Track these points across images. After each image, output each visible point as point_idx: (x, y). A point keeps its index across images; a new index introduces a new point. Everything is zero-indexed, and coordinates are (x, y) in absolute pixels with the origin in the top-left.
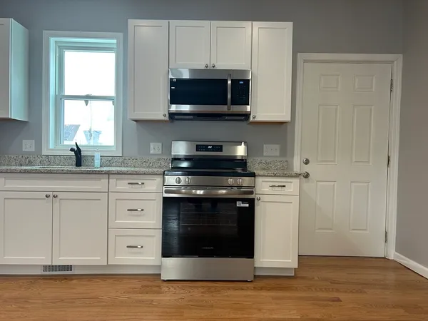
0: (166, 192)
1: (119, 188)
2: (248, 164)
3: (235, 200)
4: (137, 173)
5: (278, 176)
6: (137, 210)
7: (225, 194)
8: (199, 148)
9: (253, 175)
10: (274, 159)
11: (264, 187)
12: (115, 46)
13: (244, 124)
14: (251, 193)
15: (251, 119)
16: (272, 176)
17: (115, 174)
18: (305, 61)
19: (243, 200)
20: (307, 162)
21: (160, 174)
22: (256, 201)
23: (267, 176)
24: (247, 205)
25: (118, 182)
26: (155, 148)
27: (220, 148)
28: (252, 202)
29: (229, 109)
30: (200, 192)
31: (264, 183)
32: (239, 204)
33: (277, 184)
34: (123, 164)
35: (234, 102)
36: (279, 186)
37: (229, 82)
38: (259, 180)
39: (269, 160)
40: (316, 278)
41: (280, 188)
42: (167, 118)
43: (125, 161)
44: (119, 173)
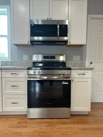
0: (29, 78)
1: (7, 76)
2: (66, 64)
3: (62, 81)
4: (15, 69)
5: (82, 69)
6: (16, 86)
7: (57, 78)
8: (45, 57)
9: (70, 69)
10: (78, 62)
11: (75, 75)
12: (6, 12)
13: (64, 46)
14: (69, 77)
15: (68, 43)
16: (79, 69)
17: (4, 69)
18: (91, 19)
19: (66, 81)
20: (91, 63)
21: (26, 69)
22: (71, 81)
23: (77, 69)
24: (67, 83)
25: (6, 73)
26: (25, 58)
27: (54, 57)
28: (69, 82)
29: (58, 38)
30: (45, 78)
31: (75, 73)
32: (64, 83)
33: (80, 73)
34: (11, 65)
35: (61, 35)
36: (81, 74)
37: (58, 26)
38: (73, 71)
39: (75, 62)
40: (99, 116)
41: (82, 75)
42: (29, 43)
43: (12, 64)
44: (6, 69)
